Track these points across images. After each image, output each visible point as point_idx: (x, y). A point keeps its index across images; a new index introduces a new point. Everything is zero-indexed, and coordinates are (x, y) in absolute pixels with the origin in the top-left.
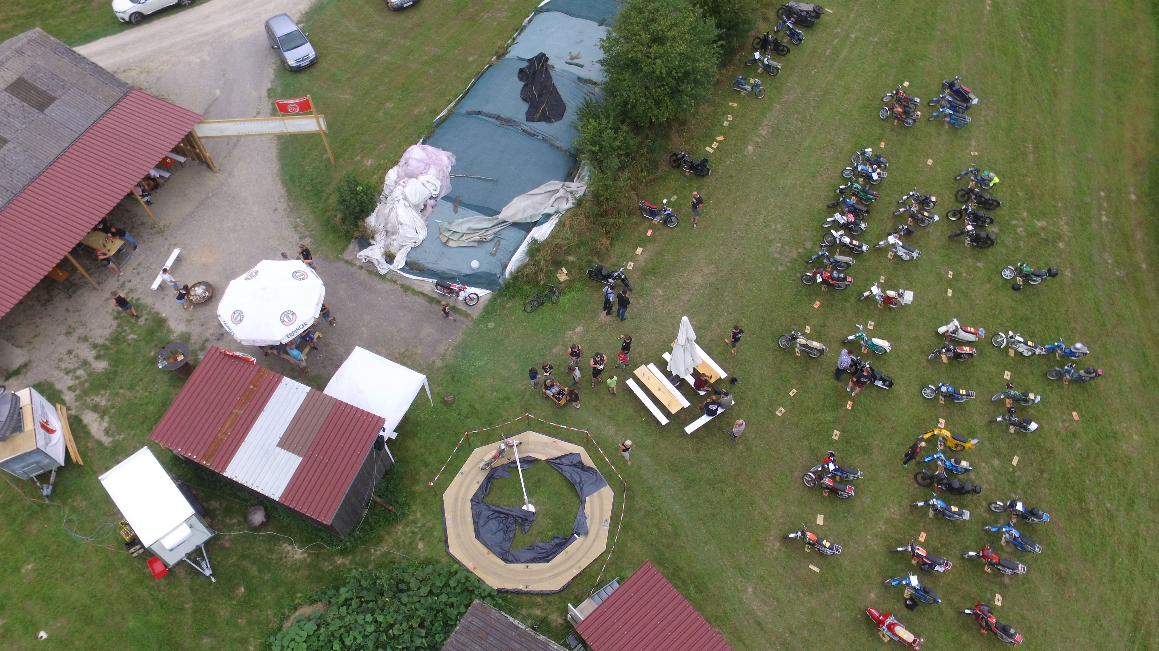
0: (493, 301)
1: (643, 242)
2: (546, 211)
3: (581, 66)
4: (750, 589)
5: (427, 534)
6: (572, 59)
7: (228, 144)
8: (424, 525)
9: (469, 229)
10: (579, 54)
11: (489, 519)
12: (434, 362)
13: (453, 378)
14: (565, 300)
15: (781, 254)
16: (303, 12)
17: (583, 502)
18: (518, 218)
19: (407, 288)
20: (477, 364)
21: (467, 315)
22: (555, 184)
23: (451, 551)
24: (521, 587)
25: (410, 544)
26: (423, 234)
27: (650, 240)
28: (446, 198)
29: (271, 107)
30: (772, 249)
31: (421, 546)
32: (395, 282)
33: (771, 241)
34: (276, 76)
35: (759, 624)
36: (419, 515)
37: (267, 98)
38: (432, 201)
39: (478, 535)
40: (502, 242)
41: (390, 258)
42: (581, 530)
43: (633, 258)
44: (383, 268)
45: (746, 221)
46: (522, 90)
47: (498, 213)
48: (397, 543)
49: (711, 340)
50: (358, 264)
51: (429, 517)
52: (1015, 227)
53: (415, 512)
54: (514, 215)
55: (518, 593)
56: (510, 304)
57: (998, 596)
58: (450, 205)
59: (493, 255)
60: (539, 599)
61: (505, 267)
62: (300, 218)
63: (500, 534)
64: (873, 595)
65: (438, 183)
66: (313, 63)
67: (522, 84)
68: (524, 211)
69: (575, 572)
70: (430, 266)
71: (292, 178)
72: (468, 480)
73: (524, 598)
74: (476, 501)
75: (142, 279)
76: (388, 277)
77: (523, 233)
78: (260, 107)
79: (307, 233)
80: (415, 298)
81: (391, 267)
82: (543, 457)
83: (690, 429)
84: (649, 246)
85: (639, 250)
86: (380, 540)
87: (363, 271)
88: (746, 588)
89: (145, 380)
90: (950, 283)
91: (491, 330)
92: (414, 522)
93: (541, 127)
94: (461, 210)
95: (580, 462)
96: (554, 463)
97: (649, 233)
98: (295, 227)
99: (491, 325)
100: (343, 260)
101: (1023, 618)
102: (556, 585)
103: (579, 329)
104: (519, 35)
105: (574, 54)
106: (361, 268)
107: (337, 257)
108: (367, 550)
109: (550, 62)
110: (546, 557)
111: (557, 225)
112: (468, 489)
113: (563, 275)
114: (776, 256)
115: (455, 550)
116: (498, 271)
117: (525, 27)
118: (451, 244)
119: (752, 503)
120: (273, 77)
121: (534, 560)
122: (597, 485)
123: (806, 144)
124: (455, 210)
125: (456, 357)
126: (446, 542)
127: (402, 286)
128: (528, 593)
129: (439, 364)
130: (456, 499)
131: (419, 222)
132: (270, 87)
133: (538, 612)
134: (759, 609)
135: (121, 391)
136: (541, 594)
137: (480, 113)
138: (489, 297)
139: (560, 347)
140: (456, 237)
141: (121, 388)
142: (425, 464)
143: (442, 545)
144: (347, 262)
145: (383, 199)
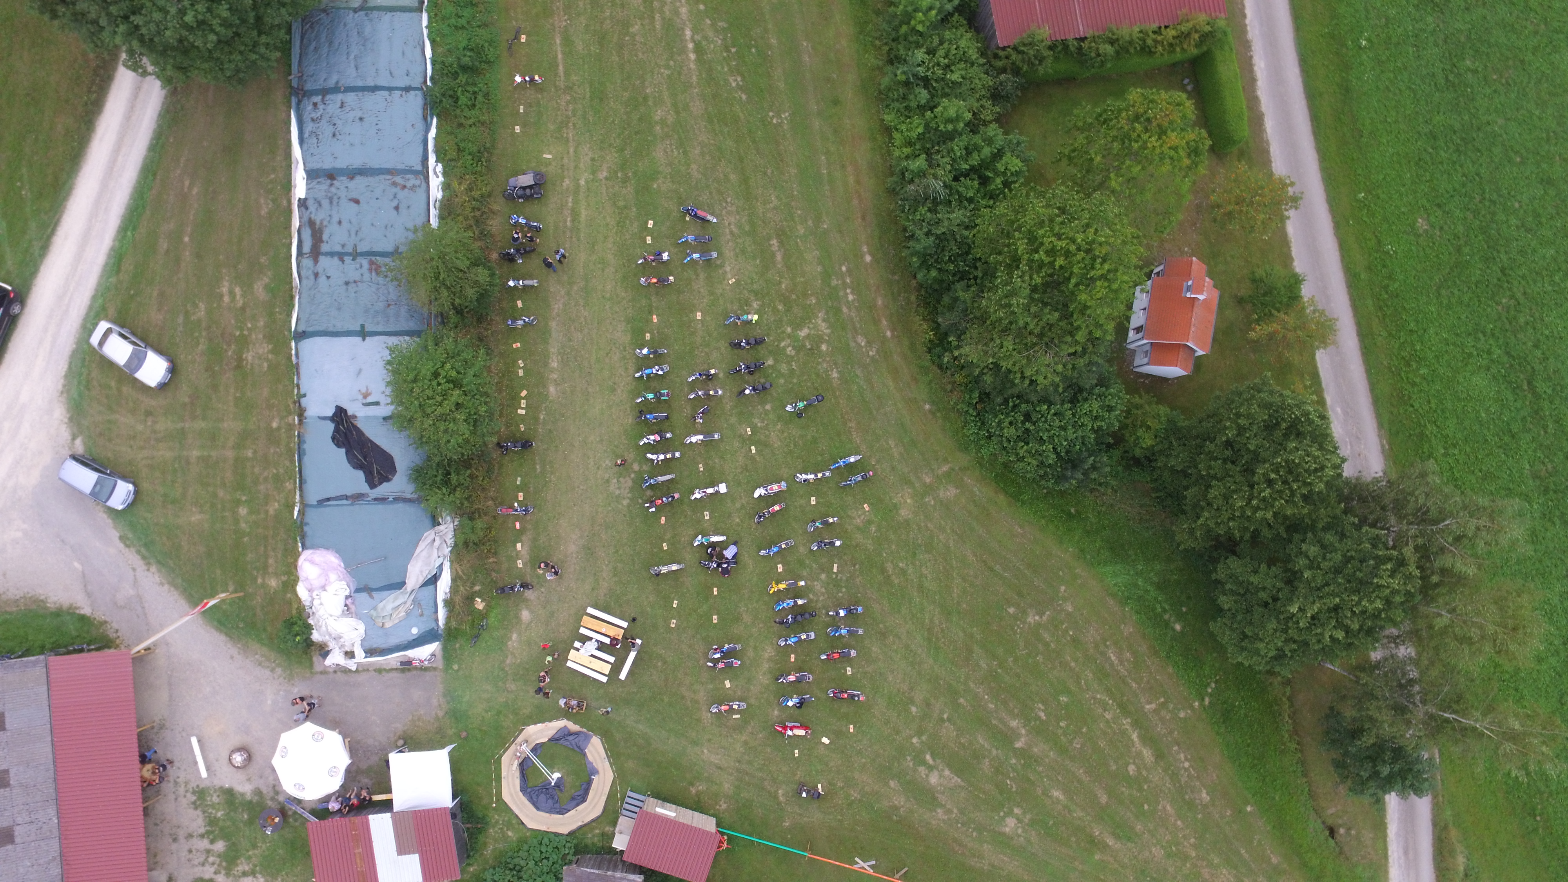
0: (445, 649)
1: (518, 536)
2: (437, 565)
3: (377, 404)
4: (705, 751)
5: (509, 825)
6: (365, 397)
8: (503, 821)
9: (393, 609)
10: (367, 389)
11: (538, 796)
12: (436, 714)
13: (456, 718)
14: (492, 620)
15: (619, 488)
17: (585, 755)
18: (421, 581)
19: (379, 671)
20: (465, 699)
21: (435, 669)
22: (430, 535)
23: (529, 826)
24: (580, 824)
25: (503, 836)
26: (362, 627)
27: (523, 531)
28: (358, 590)
30: (612, 488)
31: (510, 833)
32: (368, 670)
33: (608, 481)
35: (720, 768)
36: (496, 817)
38: (350, 600)
39: (538, 809)
40: (422, 603)
41: (350, 655)
42: (595, 772)
43: (518, 556)
44: (352, 665)
45: (581, 471)
46: (348, 459)
47: (404, 583)
48: (496, 840)
49: (605, 595)
50: (331, 670)
51: (503, 814)
53: (493, 817)
54: (417, 581)
55: (581, 827)
56: (457, 645)
57: (848, 669)
58: (364, 596)
59: (422, 615)
60: (594, 824)
61: (437, 620)
62: (256, 654)
63: (550, 801)
64: (776, 712)
65: (343, 584)
67: (343, 451)
68: (421, 572)
69: (604, 798)
70: (384, 646)
72: (510, 780)
73: (585, 829)
74: (524, 789)
75: (185, 770)
76: (360, 669)
77: (432, 587)
79: (273, 665)
80: (391, 675)
81: (355, 660)
82: (546, 740)
83: (623, 676)
84: (524, 538)
85: (519, 546)
86: (485, 844)
87: (339, 674)
88: (703, 752)
91: (458, 670)
92: (497, 822)
93: (384, 489)
94: (374, 594)
95: (569, 731)
96: (554, 740)
97: (518, 526)
98: (260, 664)
99: (456, 667)
100: (317, 673)
101: (866, 673)
102: (598, 811)
103: (514, 636)
104: (298, 378)
105: (364, 390)
106: (335, 672)
107: (311, 673)
108: (482, 854)
109: (350, 413)
110: (583, 799)
111: (451, 568)
112: (514, 785)
113: (480, 604)
114: (617, 492)
115: (531, 824)
116: (433, 625)
117: (297, 364)
118: (387, 625)
119: (683, 697)
120: (110, 521)
121: (578, 805)
122: (587, 739)
124: (371, 597)
125: (448, 703)
126: (523, 823)
127: (375, 670)
128: (585, 825)
129: (441, 714)
130: (511, 795)
131: (352, 622)
132: (118, 535)
133: (597, 831)
134: (715, 759)
136: (593, 821)
137: (328, 499)
138: (440, 647)
139: (510, 657)
140: (387, 618)
142: (478, 784)
143: (521, 826)
144: (321, 673)
145: (310, 611)
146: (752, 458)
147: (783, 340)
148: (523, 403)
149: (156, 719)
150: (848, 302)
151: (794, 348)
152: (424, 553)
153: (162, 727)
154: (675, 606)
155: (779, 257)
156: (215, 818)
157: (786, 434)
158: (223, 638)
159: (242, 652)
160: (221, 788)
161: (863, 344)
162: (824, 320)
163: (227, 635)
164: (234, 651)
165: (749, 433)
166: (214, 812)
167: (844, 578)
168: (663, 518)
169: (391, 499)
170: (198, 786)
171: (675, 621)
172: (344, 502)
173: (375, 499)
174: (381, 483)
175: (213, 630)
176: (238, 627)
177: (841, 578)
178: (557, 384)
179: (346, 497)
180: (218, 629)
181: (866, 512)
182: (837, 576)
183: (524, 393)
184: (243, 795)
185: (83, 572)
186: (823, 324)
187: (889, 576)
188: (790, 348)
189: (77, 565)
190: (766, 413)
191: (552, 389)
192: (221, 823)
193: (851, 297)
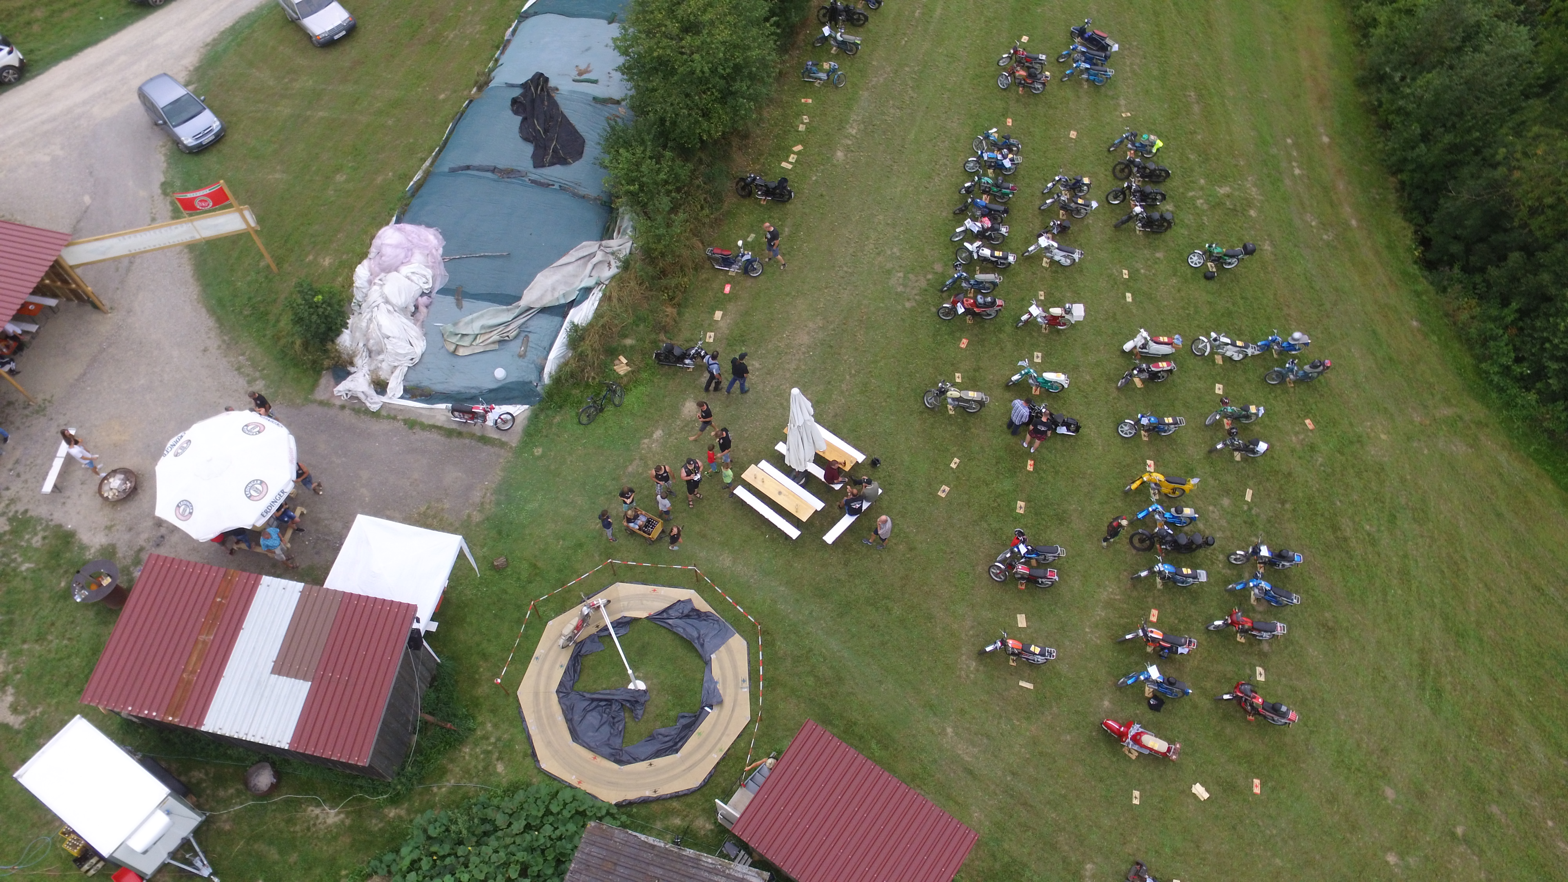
0: (534, 418)
1: (721, 302)
2: (583, 285)
3: (595, 82)
4: (949, 730)
5: (505, 750)
6: (580, 74)
7: (117, 270)
8: (499, 739)
9: (483, 327)
10: (589, 66)
11: (586, 711)
12: (469, 516)
13: (500, 533)
14: (631, 399)
15: (905, 286)
16: (191, 68)
17: (708, 663)
18: (548, 300)
19: (412, 423)
20: (530, 507)
21: (502, 444)
22: (589, 246)
23: (543, 766)
24: (648, 793)
25: (486, 768)
26: (420, 346)
27: (729, 298)
28: (443, 291)
29: (170, 208)
30: (893, 281)
31: (500, 768)
32: (394, 418)
33: (889, 272)
34: (168, 164)
35: (970, 772)
36: (489, 727)
37: (162, 197)
38: (425, 299)
39: (575, 736)
40: (532, 337)
41: (380, 387)
42: (713, 700)
43: (713, 326)
44: (375, 402)
45: (851, 251)
46: (521, 128)
47: (519, 298)
48: (467, 772)
49: (836, 416)
50: (338, 403)
51: (504, 726)
52: (1193, 199)
53: (483, 724)
54: (541, 298)
55: (645, 802)
56: (558, 419)
57: (1259, 670)
58: (450, 300)
59: (522, 356)
60: (675, 804)
61: (542, 369)
62: (243, 354)
63: (606, 729)
64: (1106, 703)
65: (429, 273)
66: (219, 138)
67: (519, 119)
68: (554, 289)
69: (716, 757)
70: (439, 388)
71: (220, 301)
72: (546, 666)
73: (655, 807)
74: (563, 691)
75: (26, 481)
76: (384, 413)
77: (557, 319)
78: (154, 211)
79: (257, 374)
80: (427, 434)
81: (384, 399)
82: (643, 615)
83: (830, 537)
84: (730, 307)
85: (718, 315)
86: (443, 772)
87: (347, 412)
88: (944, 729)
89: (59, 624)
90: (1126, 285)
91: (540, 458)
92: (486, 738)
93: (555, 173)
94: (466, 303)
95: (694, 610)
96: (659, 619)
97: (727, 289)
98: (238, 369)
99: (538, 451)
100: (315, 401)
101: (1294, 689)
102: (694, 780)
103: (658, 434)
104: (502, 53)
105: (583, 67)
106: (343, 407)
107: (306, 399)
108: (428, 789)
109: (552, 83)
110: (672, 746)
111: (601, 301)
112: (549, 678)
113: (622, 366)
114: (900, 289)
115: (548, 763)
116: (533, 377)
117: (509, 41)
118: (461, 352)
119: (930, 617)
120: (165, 165)
121: (658, 754)
122: (722, 637)
123: (912, 136)
124: (459, 306)
125: (498, 504)
126: (534, 755)
127: (406, 421)
128: (659, 799)
129: (477, 517)
130: (536, 694)
131: (414, 331)
132: (163, 180)
133: (677, 821)
134: (966, 752)
135: (26, 646)
136: (677, 796)
137: (468, 168)
138: (528, 413)
139: (637, 462)
140: (466, 342)
141: (24, 642)
142: (485, 656)
143: (529, 760)
144: (321, 403)
145: (356, 308)
146: (1125, 306)
147: (1193, 189)
148: (792, 158)
149: (40, 397)
150: (1293, 175)
151: (1207, 202)
152: (570, 268)
153: (41, 410)
154: (953, 465)
155: (1196, 108)
156: (14, 570)
157: (1183, 294)
158: (211, 323)
159: (224, 346)
160: (60, 526)
161: (1313, 224)
162: (1255, 185)
163: (219, 320)
164: (213, 343)
165: (1126, 277)
166: (19, 560)
167: (1263, 517)
168: (964, 341)
169: (557, 186)
170: (26, 511)
171: (947, 489)
172: (489, 175)
173: (533, 182)
174: (552, 164)
175: (204, 310)
176: (241, 313)
177: (1258, 515)
178: (848, 149)
179: (494, 170)
180: (211, 311)
181: (1308, 430)
182: (1250, 509)
183: (798, 148)
184: (83, 548)
185: (88, 208)
186: (1254, 189)
187: (1345, 539)
188: (1201, 201)
189: (87, 199)
190: (1157, 261)
191: (840, 154)
192: (16, 583)
193: (1297, 172)
